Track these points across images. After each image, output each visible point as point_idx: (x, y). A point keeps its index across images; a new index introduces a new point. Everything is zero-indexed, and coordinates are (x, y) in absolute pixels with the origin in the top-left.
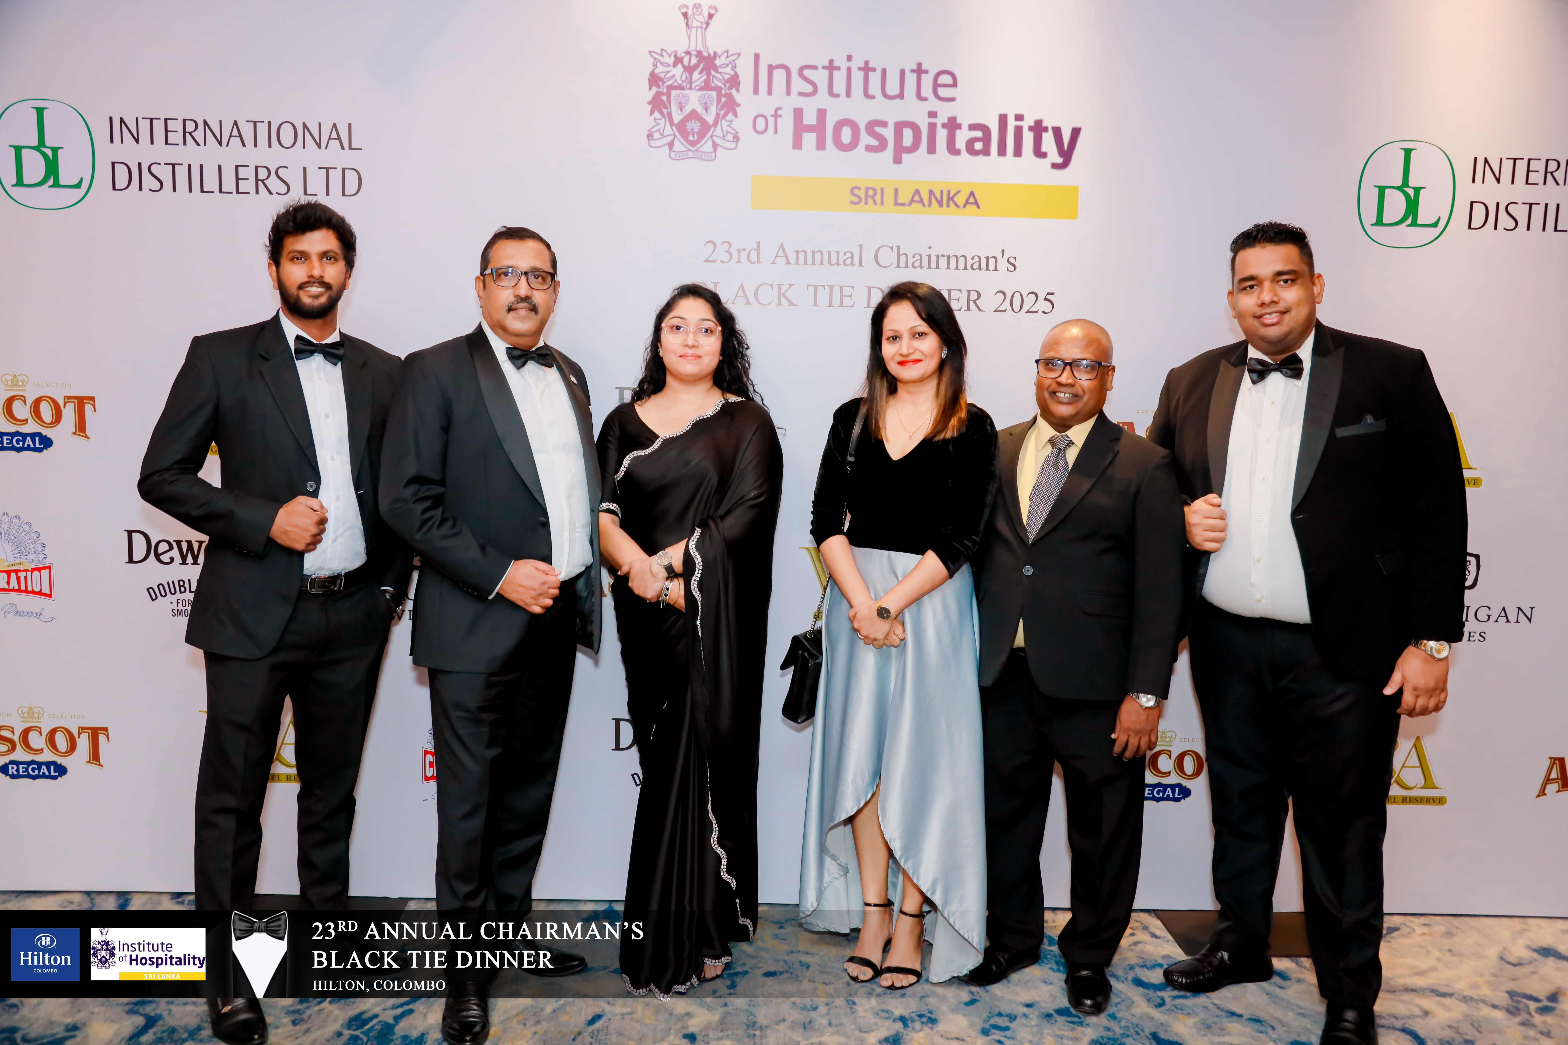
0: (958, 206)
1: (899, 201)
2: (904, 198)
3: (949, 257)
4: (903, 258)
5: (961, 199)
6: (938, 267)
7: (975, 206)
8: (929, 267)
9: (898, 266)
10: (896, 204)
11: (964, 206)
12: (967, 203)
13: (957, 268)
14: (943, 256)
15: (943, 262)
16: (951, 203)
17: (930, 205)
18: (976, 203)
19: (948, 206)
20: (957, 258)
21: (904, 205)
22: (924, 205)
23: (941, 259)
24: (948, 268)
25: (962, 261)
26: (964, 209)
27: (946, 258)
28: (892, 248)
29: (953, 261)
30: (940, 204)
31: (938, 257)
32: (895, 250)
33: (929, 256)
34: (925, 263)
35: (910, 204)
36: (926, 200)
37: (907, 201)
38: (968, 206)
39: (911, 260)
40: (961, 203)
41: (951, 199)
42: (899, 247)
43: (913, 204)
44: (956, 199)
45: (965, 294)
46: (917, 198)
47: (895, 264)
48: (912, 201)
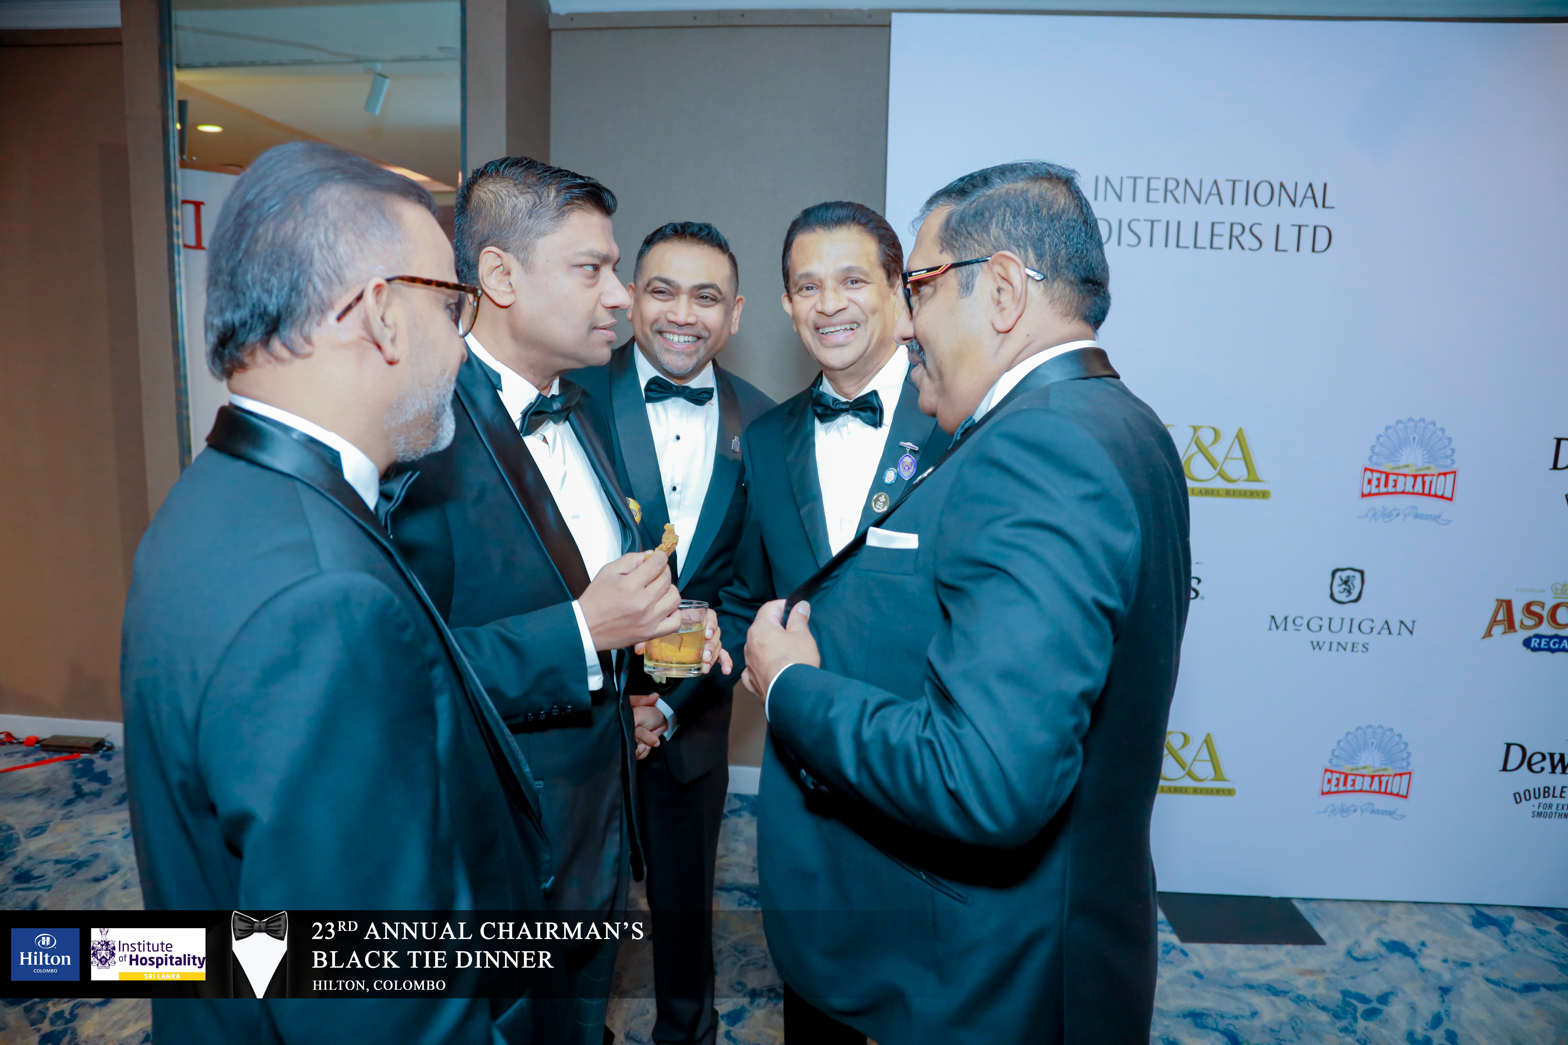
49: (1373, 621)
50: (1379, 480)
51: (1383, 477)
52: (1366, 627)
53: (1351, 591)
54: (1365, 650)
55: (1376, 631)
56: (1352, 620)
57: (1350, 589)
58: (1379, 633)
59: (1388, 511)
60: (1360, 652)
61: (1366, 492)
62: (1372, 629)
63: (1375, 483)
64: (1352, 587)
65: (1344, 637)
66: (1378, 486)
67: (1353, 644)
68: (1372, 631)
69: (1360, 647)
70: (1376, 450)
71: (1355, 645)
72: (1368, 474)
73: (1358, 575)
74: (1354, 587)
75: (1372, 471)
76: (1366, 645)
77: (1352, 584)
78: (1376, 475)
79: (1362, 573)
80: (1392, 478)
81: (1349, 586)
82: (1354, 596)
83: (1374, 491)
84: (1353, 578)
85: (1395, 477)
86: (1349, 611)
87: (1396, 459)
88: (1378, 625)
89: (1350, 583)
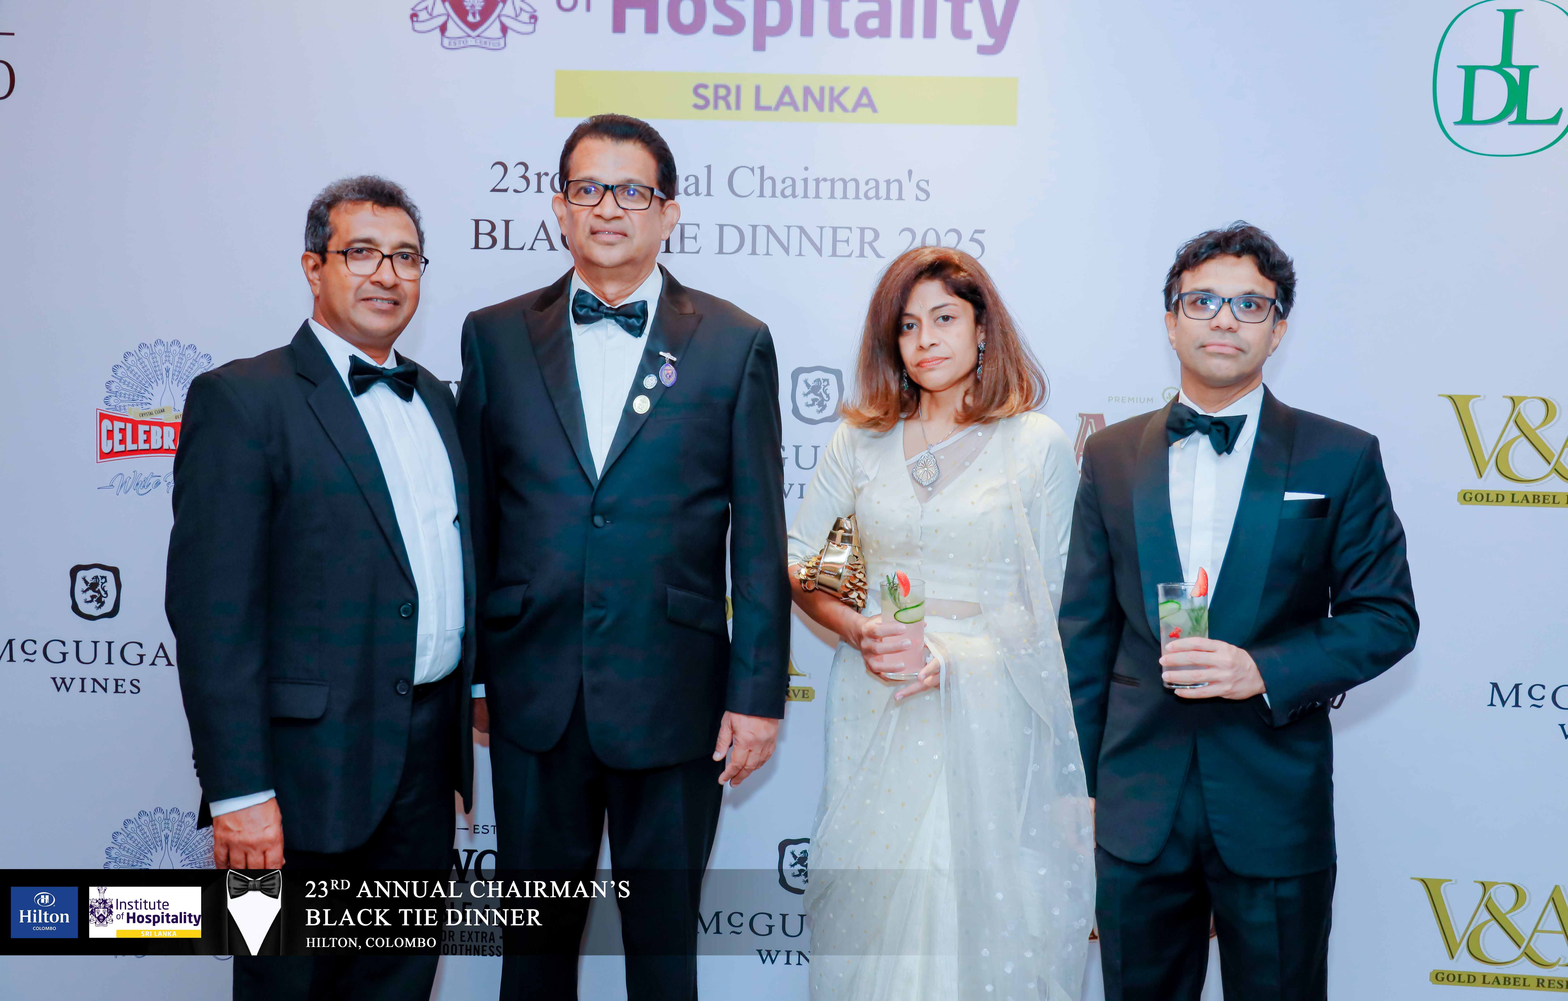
0: (844, 109)
1: (763, 103)
2: (769, 98)
3: (833, 181)
4: (768, 184)
5: (849, 100)
6: (817, 196)
7: (869, 110)
8: (806, 196)
9: (762, 195)
10: (758, 107)
11: (854, 109)
12: (858, 105)
13: (845, 197)
14: (825, 180)
15: (825, 187)
16: (836, 106)
17: (806, 108)
18: (871, 105)
19: (831, 109)
20: (845, 183)
21: (768, 108)
22: (797, 108)
23: (822, 184)
24: (832, 196)
25: (851, 186)
26: (853, 114)
27: (829, 183)
28: (752, 170)
29: (839, 186)
30: (820, 107)
31: (817, 181)
32: (758, 172)
33: (806, 180)
34: (800, 190)
35: (777, 108)
36: (800, 102)
37: (773, 104)
38: (860, 110)
39: (779, 187)
40: (850, 105)
41: (835, 99)
42: (762, 169)
43: (783, 108)
44: (843, 99)
45: (857, 233)
46: (787, 99)
47: (758, 193)
48: (780, 103)
49: (141, 645)
50: (123, 431)
51: (129, 426)
52: (132, 653)
53: (103, 599)
54: (135, 690)
55: (148, 660)
56: (110, 643)
57: (101, 596)
58: (153, 664)
59: (142, 479)
60: (128, 692)
61: (107, 450)
62: (141, 656)
63: (118, 436)
64: (103, 593)
65: (100, 670)
66: (123, 442)
67: (116, 680)
68: (141, 662)
69: (127, 686)
70: (113, 387)
71: (120, 683)
72: (107, 424)
73: (110, 575)
74: (106, 593)
75: (112, 419)
76: (135, 682)
77: (103, 589)
78: (119, 425)
79: (115, 571)
80: (142, 428)
81: (99, 592)
82: (108, 607)
83: (119, 448)
84: (104, 580)
85: (147, 428)
86: (103, 630)
87: (145, 401)
88: (150, 652)
89: (99, 587)
